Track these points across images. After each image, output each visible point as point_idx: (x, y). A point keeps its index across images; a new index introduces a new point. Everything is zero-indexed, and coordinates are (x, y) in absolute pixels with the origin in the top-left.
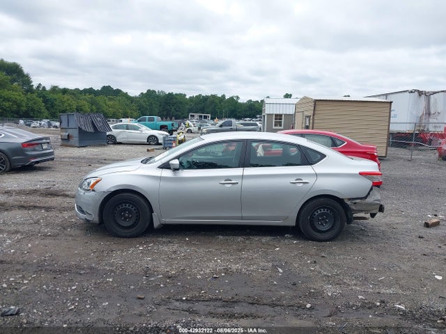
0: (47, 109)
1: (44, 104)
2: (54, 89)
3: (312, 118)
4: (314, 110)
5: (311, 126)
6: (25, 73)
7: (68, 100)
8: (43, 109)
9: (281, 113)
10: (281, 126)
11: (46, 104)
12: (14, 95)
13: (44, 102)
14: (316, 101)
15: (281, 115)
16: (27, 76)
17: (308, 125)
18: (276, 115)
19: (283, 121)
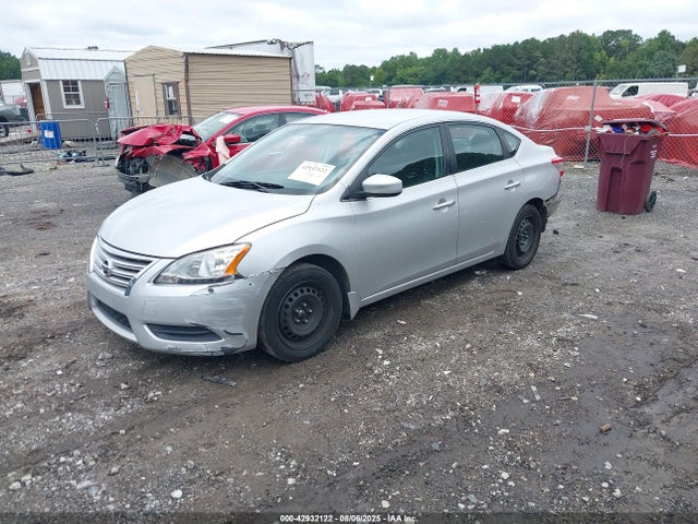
3: (182, 86)
4: (187, 71)
5: (183, 100)
9: (74, 78)
10: (78, 103)
14: (187, 55)
15: (75, 82)
17: (172, 97)
18: (66, 82)
19: (81, 92)
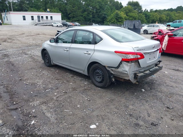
0: (146, 19)
1: (145, 18)
2: (151, 11)
6: (140, 5)
7: (156, 15)
8: (145, 20)
11: (146, 17)
12: (133, 15)
13: (145, 17)
16: (141, 6)
